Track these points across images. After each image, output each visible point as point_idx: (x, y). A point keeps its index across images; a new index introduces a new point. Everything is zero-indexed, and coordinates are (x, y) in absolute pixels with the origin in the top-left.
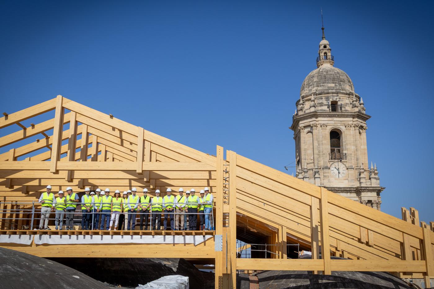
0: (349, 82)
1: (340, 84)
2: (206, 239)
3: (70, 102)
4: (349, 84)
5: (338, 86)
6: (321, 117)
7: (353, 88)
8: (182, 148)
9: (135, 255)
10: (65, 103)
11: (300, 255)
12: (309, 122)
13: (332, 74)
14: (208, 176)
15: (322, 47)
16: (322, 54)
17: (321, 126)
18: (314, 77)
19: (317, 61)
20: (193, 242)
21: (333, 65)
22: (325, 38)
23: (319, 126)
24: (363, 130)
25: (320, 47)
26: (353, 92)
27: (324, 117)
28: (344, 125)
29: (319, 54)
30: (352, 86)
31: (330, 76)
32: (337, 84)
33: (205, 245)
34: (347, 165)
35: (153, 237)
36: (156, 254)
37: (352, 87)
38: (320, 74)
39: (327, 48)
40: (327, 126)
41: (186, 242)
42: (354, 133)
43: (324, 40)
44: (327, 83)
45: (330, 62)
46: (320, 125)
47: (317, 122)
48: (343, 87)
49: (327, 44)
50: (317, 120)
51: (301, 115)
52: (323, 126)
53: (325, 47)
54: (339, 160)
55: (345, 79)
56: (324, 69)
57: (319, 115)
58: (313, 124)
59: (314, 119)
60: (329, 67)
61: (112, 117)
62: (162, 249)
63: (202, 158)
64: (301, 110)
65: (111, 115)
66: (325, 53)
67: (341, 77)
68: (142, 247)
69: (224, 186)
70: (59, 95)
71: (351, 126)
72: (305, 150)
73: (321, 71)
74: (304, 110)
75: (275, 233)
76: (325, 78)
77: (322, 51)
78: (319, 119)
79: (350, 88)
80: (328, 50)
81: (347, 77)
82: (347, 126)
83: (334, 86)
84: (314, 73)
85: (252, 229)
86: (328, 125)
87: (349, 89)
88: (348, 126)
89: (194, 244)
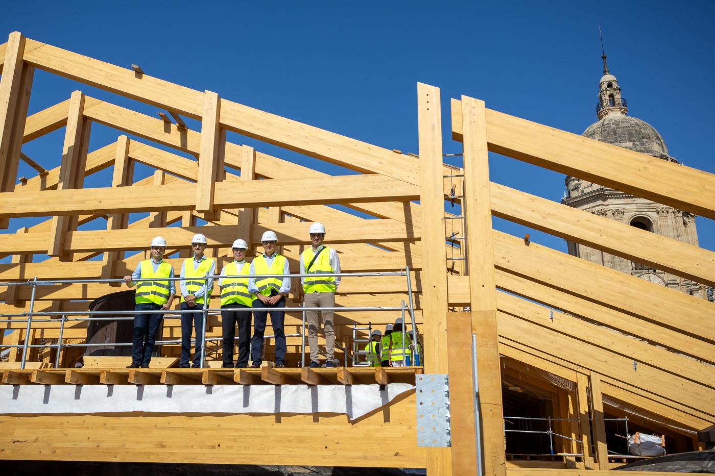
0: (658, 138)
1: (643, 142)
2: (391, 398)
3: (42, 48)
4: (659, 142)
5: (639, 145)
6: (612, 198)
7: (665, 148)
8: (323, 140)
9: (148, 454)
10: (30, 51)
11: (632, 442)
12: (592, 207)
13: (626, 127)
14: (405, 231)
15: (604, 86)
16: (606, 98)
17: (613, 214)
18: (594, 134)
19: (598, 110)
20: (342, 408)
21: (626, 114)
22: (608, 71)
23: (610, 213)
24: (690, 217)
25: (601, 87)
26: (666, 154)
27: (618, 198)
28: (655, 210)
29: (601, 98)
30: (664, 144)
31: (624, 130)
32: (636, 143)
33: (387, 419)
34: (665, 279)
35: (209, 392)
36: (217, 450)
37: (663, 147)
38: (605, 127)
39: (614, 87)
40: (623, 213)
41: (321, 409)
42: (674, 224)
43: (607, 74)
44: (620, 142)
45: (620, 109)
46: (611, 211)
47: (606, 207)
48: (647, 147)
49: (614, 81)
50: (606, 203)
51: (576, 198)
52: (617, 213)
53: (610, 85)
54: (651, 271)
55: (650, 134)
56: (610, 120)
57: (609, 195)
58: (598, 211)
59: (600, 202)
60: (619, 117)
61: (139, 74)
62: (235, 433)
63: (380, 163)
64: (576, 188)
65: (135, 66)
66: (611, 96)
67: (643, 131)
68: (171, 425)
69: (450, 267)
70: (16, 32)
71: (668, 212)
72: (587, 256)
73: (605, 123)
74: (581, 189)
75: (566, 392)
76: (615, 134)
77: (605, 92)
78: (609, 201)
79: (660, 148)
80: (615, 90)
81: (654, 131)
82: (661, 212)
83: (632, 145)
84: (595, 128)
85: (511, 385)
86: (625, 211)
87: (658, 150)
88: (663, 212)
89: (349, 415)
